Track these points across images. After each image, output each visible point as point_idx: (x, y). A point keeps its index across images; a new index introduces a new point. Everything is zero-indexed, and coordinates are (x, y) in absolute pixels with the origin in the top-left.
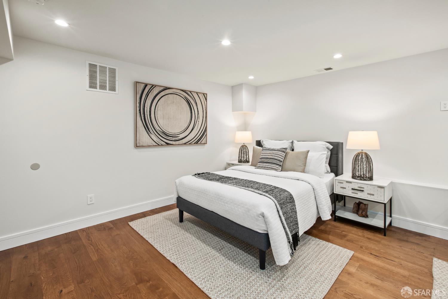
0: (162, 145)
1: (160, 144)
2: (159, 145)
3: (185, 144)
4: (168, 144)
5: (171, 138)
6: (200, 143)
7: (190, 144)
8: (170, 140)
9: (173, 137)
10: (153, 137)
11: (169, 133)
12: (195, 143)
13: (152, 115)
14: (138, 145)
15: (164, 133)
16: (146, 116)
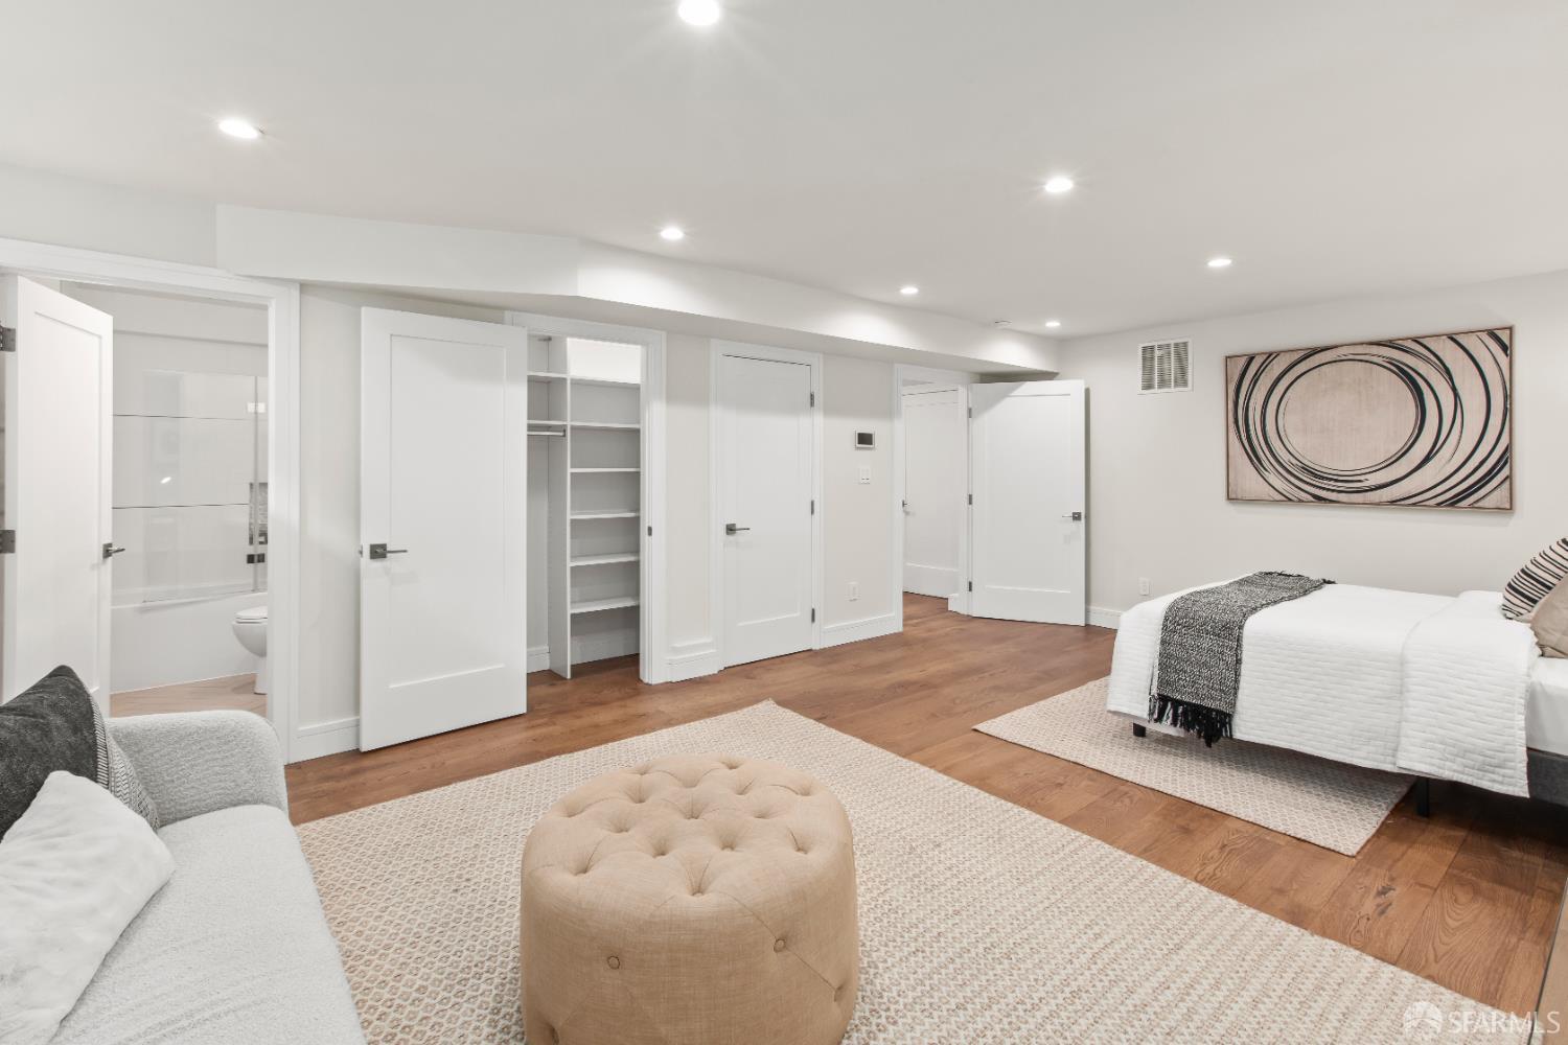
0: (1300, 501)
1: (1293, 498)
2: (1290, 500)
3: (1393, 502)
4: (1319, 499)
5: (1332, 483)
6: (1471, 506)
7: (1414, 504)
8: (1328, 490)
9: (1336, 481)
10: (1273, 478)
11: (1323, 470)
12: (1442, 503)
13: (1268, 428)
14: (1232, 496)
15: (1305, 469)
16: (1252, 428)
